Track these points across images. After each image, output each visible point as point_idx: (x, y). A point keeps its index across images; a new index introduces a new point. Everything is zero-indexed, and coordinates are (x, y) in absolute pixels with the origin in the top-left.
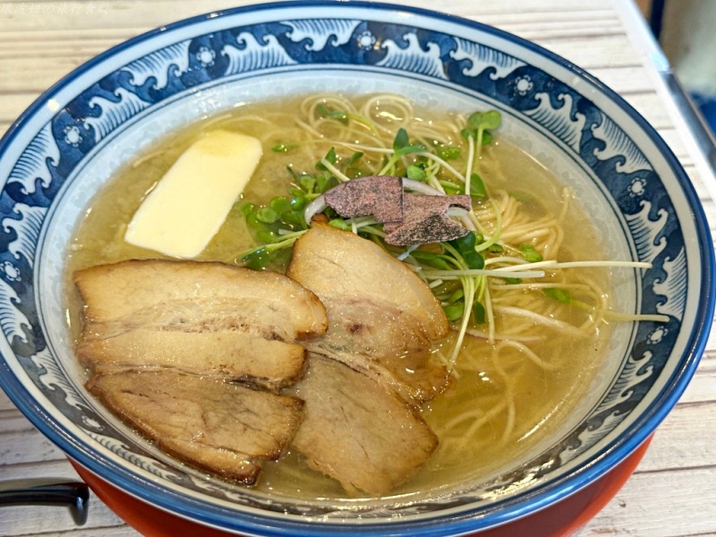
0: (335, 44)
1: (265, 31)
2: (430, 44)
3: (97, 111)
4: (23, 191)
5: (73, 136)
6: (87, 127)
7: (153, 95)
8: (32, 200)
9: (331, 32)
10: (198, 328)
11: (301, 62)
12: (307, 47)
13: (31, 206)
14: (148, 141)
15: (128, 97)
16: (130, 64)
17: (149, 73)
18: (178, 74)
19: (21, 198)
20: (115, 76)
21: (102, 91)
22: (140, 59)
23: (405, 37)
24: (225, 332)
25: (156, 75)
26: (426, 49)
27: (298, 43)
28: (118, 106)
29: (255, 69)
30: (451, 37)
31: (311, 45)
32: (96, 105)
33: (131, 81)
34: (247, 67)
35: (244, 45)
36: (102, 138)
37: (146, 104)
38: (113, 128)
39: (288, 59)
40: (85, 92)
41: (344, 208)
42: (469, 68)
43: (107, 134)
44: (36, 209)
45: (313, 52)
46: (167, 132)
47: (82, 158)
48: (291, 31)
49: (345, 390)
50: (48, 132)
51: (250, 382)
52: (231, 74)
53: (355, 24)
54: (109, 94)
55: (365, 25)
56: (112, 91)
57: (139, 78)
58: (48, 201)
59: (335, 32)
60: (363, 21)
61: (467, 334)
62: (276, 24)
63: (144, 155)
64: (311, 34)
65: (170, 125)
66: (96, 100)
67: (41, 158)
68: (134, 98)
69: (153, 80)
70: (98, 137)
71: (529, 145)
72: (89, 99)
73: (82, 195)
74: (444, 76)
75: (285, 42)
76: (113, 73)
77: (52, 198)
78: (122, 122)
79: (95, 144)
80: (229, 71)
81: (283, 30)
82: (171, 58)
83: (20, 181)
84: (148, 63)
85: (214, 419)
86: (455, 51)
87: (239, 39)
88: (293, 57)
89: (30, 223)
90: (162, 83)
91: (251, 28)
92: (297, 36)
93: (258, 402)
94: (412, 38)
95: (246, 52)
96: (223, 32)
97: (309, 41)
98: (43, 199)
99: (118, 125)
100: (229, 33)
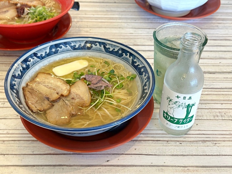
0: (114, 51)
1: (102, 44)
2: (131, 56)
3: (61, 47)
4: (37, 55)
5: (54, 50)
6: (57, 49)
7: (74, 49)
8: (38, 57)
9: (114, 48)
10: (49, 88)
11: (106, 52)
12: (109, 50)
13: (37, 58)
14: (69, 56)
15: (69, 47)
16: (72, 41)
17: (75, 44)
18: (81, 46)
19: (36, 56)
20: (68, 43)
21: (64, 44)
22: (74, 41)
23: (127, 54)
24: (52, 90)
25: (76, 45)
26: (130, 57)
27: (107, 48)
28: (66, 48)
29: (97, 50)
30: (135, 56)
31: (109, 49)
32: (61, 46)
33: (71, 45)
34: (96, 49)
35: (96, 45)
36: (60, 52)
37: (72, 50)
38: (63, 52)
39: (104, 51)
40: (60, 43)
41: (88, 79)
42: (136, 63)
43: (61, 52)
44: (38, 59)
45: (109, 51)
46: (74, 56)
47: (53, 54)
48: (107, 45)
49: (62, 107)
50: (49, 48)
51: (48, 99)
52: (92, 50)
53: (119, 48)
54: (65, 45)
55: (121, 49)
56: (66, 45)
57: (72, 45)
58: (41, 59)
59: (115, 48)
60: (121, 48)
61: (91, 108)
62: (104, 43)
63: (67, 58)
64: (110, 47)
65: (75, 55)
66: (62, 45)
67: (45, 51)
68: (70, 48)
69: (75, 46)
70: (59, 52)
71: (138, 82)
72: (60, 45)
73: (50, 61)
74: (131, 64)
75: (105, 47)
76: (68, 42)
77: (43, 59)
78: (65, 51)
79: (57, 53)
80: (92, 49)
81: (105, 45)
82: (81, 43)
83: (38, 53)
84: (75, 42)
85: (38, 102)
86: (135, 59)
87: (96, 44)
88: (105, 51)
89: (35, 61)
90: (77, 47)
91: (99, 43)
92: (107, 47)
93: (46, 102)
94: (128, 54)
95: (96, 47)
96: (93, 41)
97: (109, 48)
98: (41, 58)
99: (64, 51)
100: (94, 42)
